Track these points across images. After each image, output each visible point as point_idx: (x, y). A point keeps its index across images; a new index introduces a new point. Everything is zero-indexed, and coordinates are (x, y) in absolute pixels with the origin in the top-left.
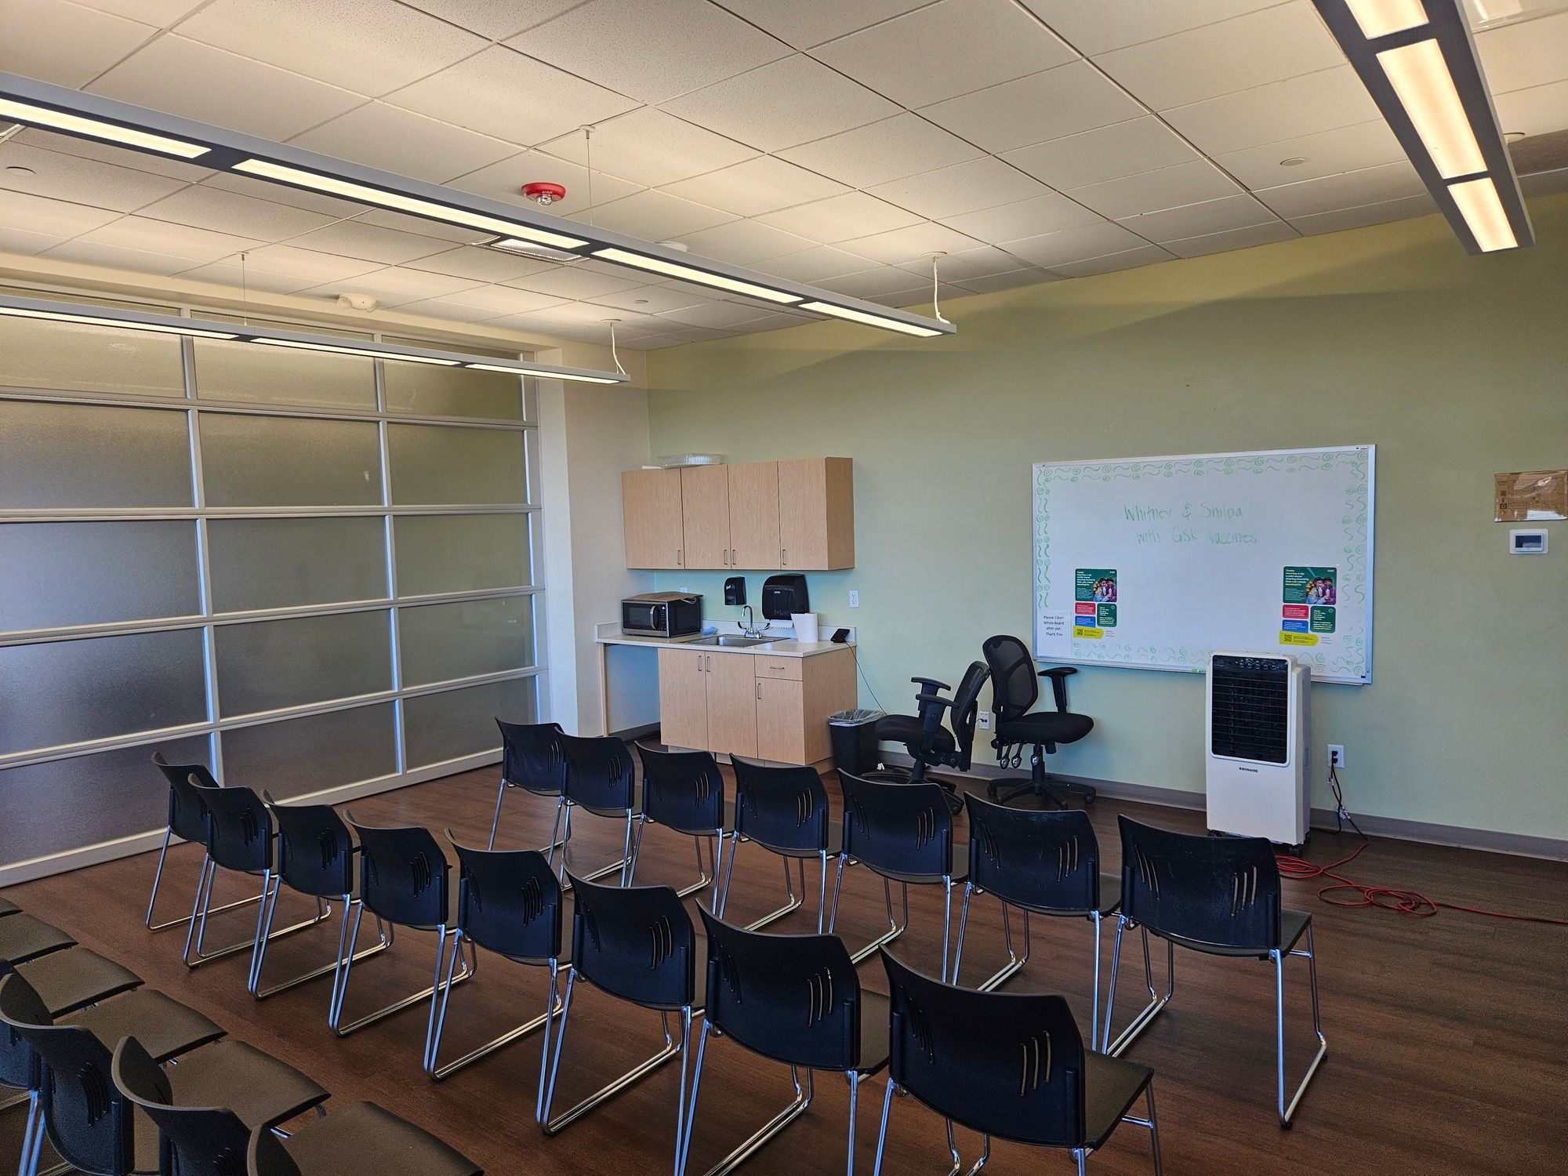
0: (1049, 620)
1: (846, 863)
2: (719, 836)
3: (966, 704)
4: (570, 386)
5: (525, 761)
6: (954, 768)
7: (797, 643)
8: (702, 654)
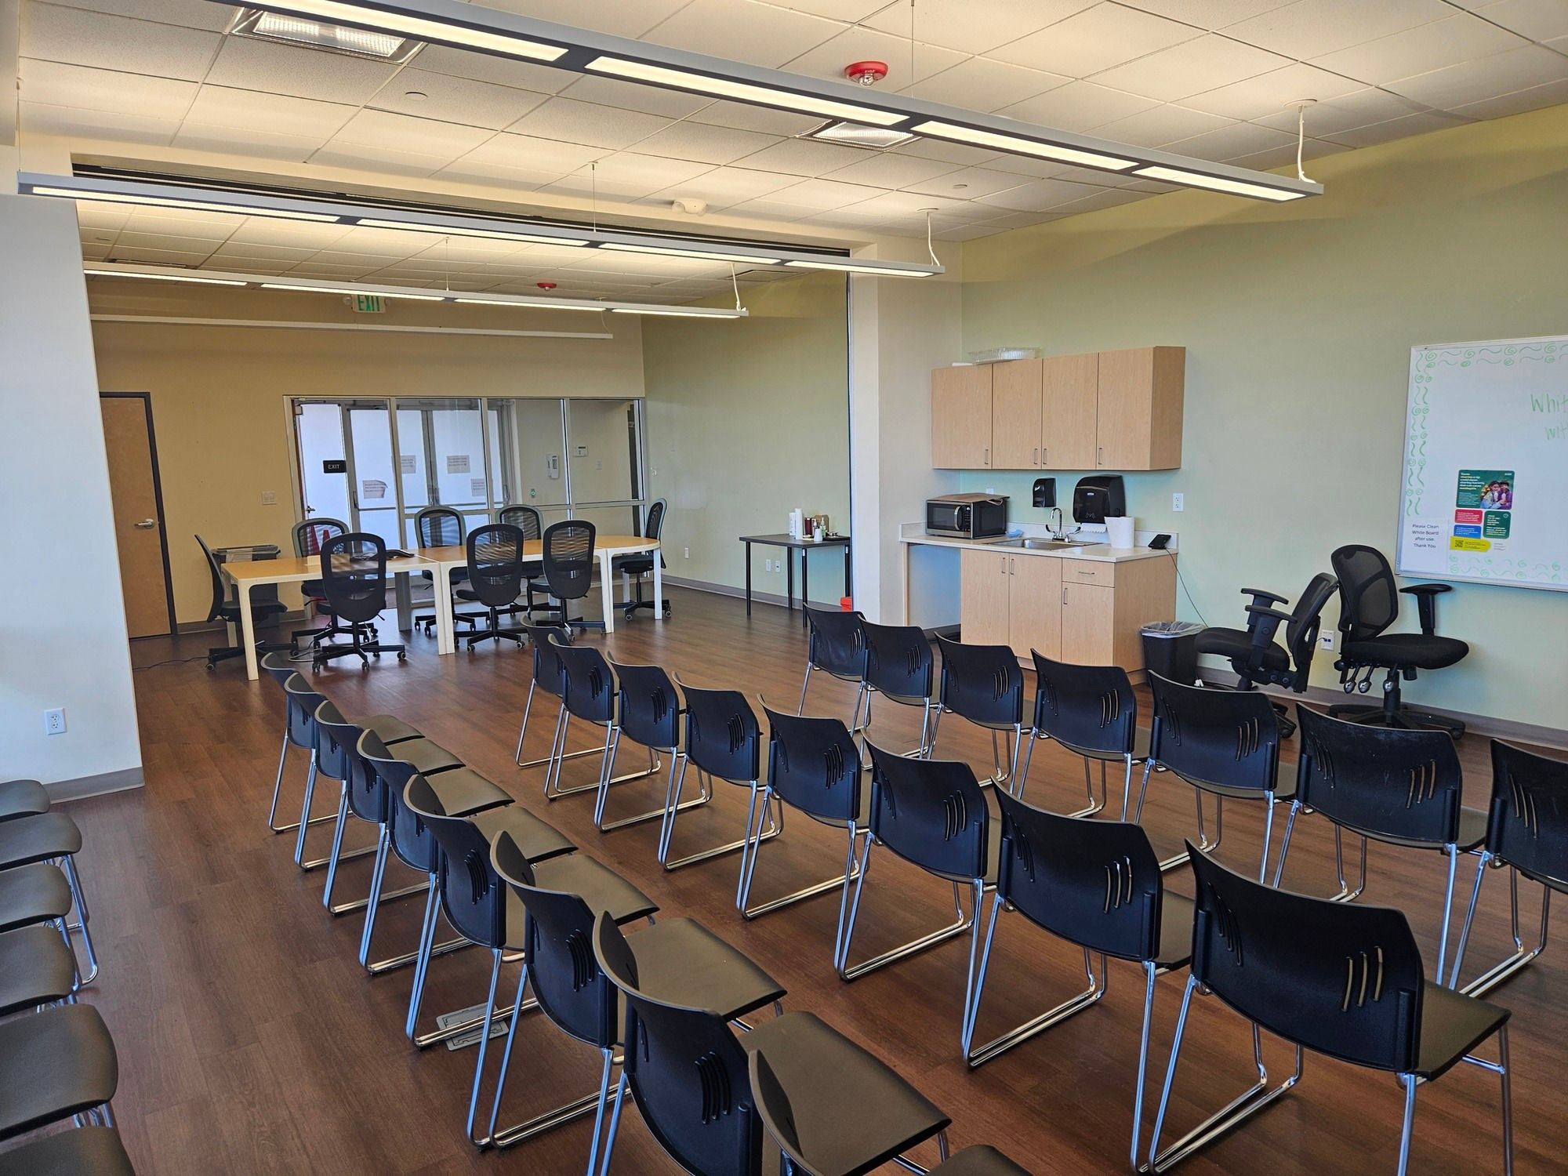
0: (1419, 529)
1: (1154, 768)
2: (1016, 732)
3: (1307, 618)
4: (884, 282)
5: (830, 647)
6: (1286, 688)
7: (1108, 547)
8: (1007, 556)
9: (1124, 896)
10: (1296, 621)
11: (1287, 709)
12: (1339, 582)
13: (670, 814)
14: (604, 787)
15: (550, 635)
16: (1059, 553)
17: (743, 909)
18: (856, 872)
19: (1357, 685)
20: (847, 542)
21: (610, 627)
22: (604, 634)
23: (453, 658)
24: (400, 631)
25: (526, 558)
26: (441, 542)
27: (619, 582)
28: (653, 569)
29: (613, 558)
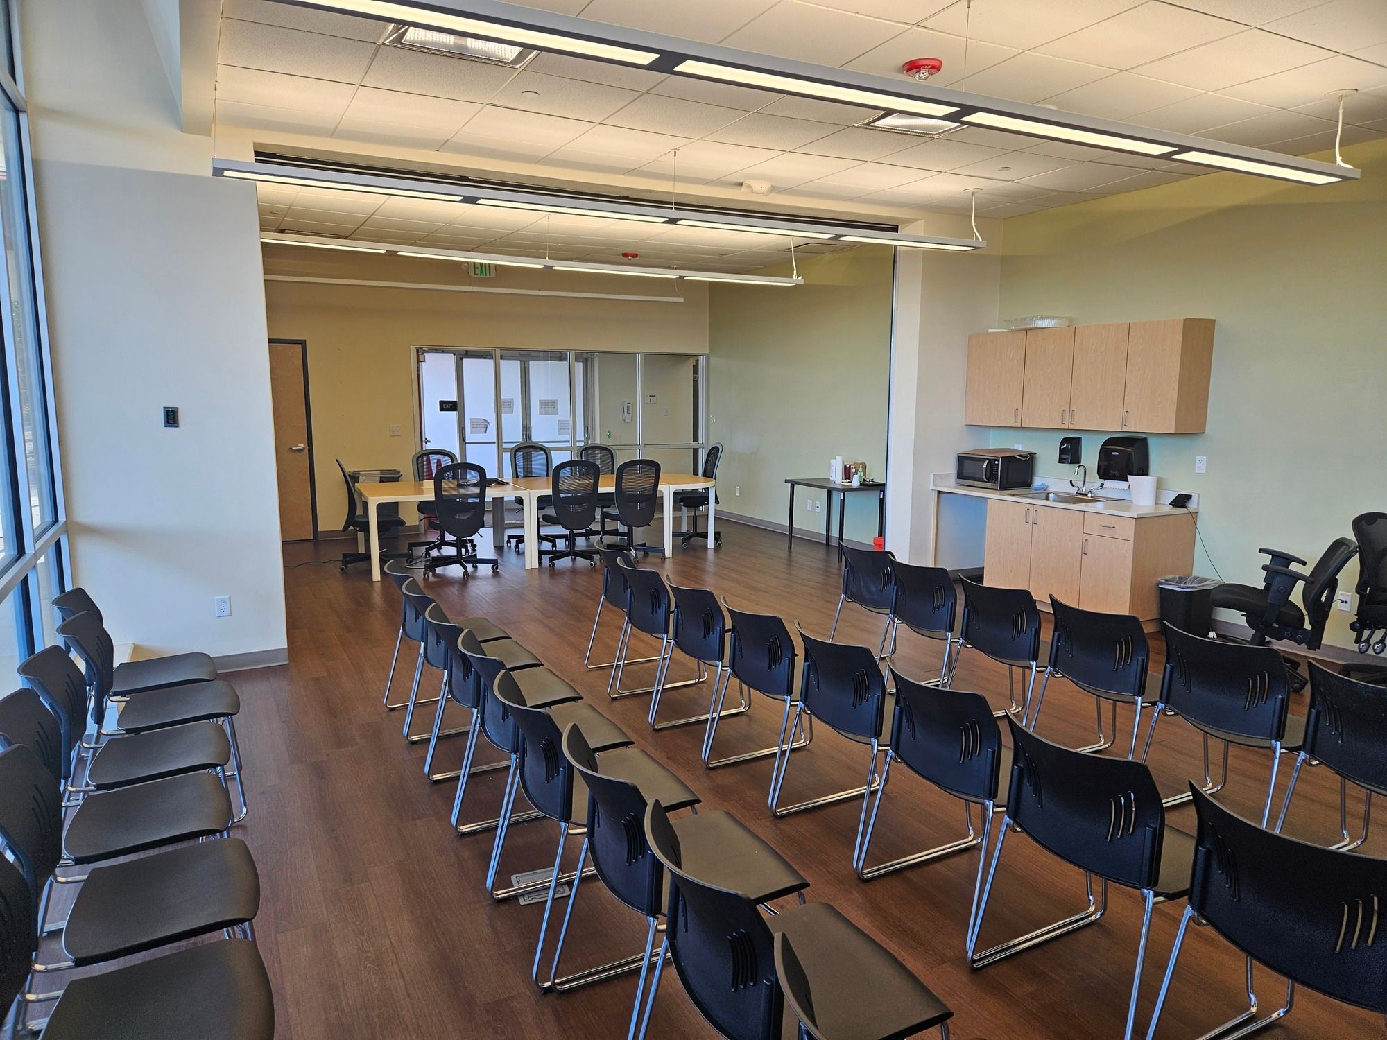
1: (1163, 712)
2: (1032, 669)
3: (1324, 578)
4: (929, 255)
5: (861, 581)
6: (1300, 645)
7: (1130, 504)
8: (1031, 507)
9: (1127, 827)
10: (1313, 583)
11: (1299, 665)
12: (1359, 547)
13: (713, 719)
14: (658, 691)
15: (619, 558)
16: (1082, 507)
17: (774, 808)
18: (876, 784)
19: (1372, 646)
20: (882, 487)
21: (668, 553)
22: (663, 558)
23: (536, 574)
24: (495, 547)
25: (601, 490)
26: (531, 472)
27: (678, 514)
28: (708, 504)
29: (674, 493)
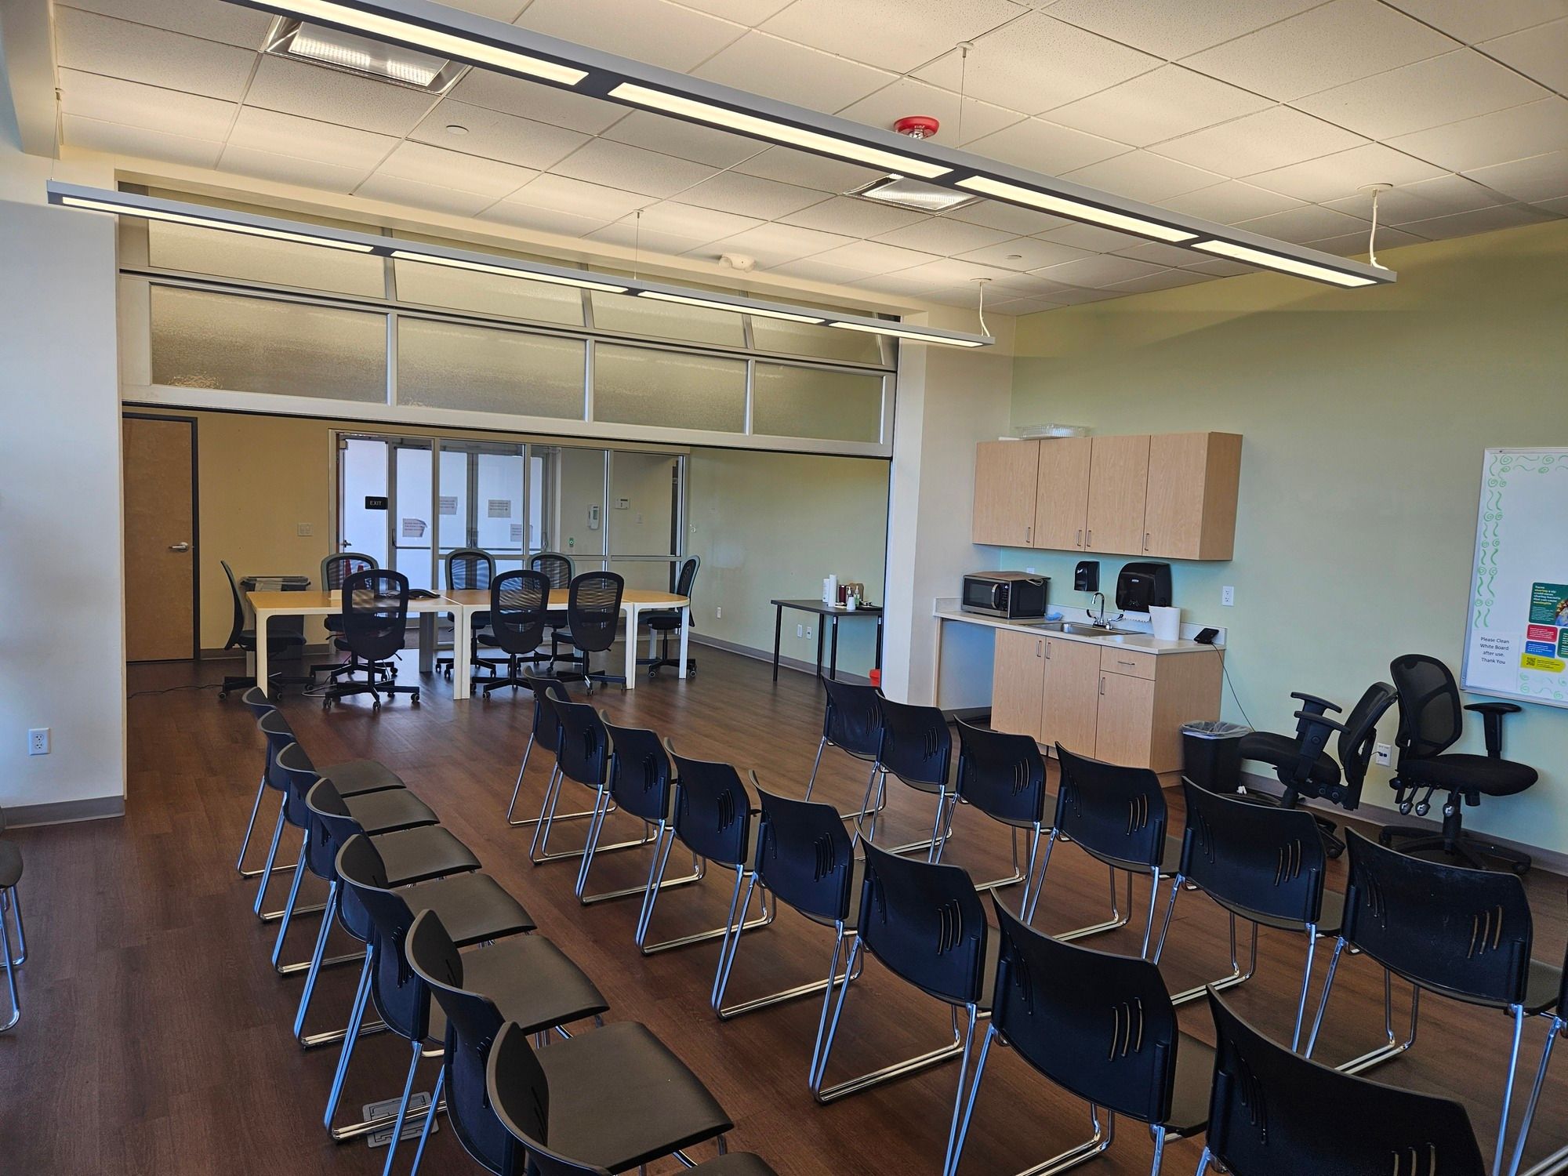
0: (1488, 643)
1: (1183, 886)
2: (1036, 830)
3: (1361, 728)
5: (845, 722)
6: (1336, 804)
7: (1152, 638)
8: (1043, 639)
9: (1133, 1044)
10: (1349, 733)
11: (1333, 825)
12: (1398, 693)
14: (589, 855)
15: (549, 689)
16: (1099, 640)
17: (718, 1007)
19: (1414, 807)
20: (879, 612)
21: (631, 683)
22: (624, 689)
23: (467, 705)
24: (421, 672)
25: (551, 607)
26: (476, 585)
27: (644, 638)
28: (681, 626)
29: (639, 613)
